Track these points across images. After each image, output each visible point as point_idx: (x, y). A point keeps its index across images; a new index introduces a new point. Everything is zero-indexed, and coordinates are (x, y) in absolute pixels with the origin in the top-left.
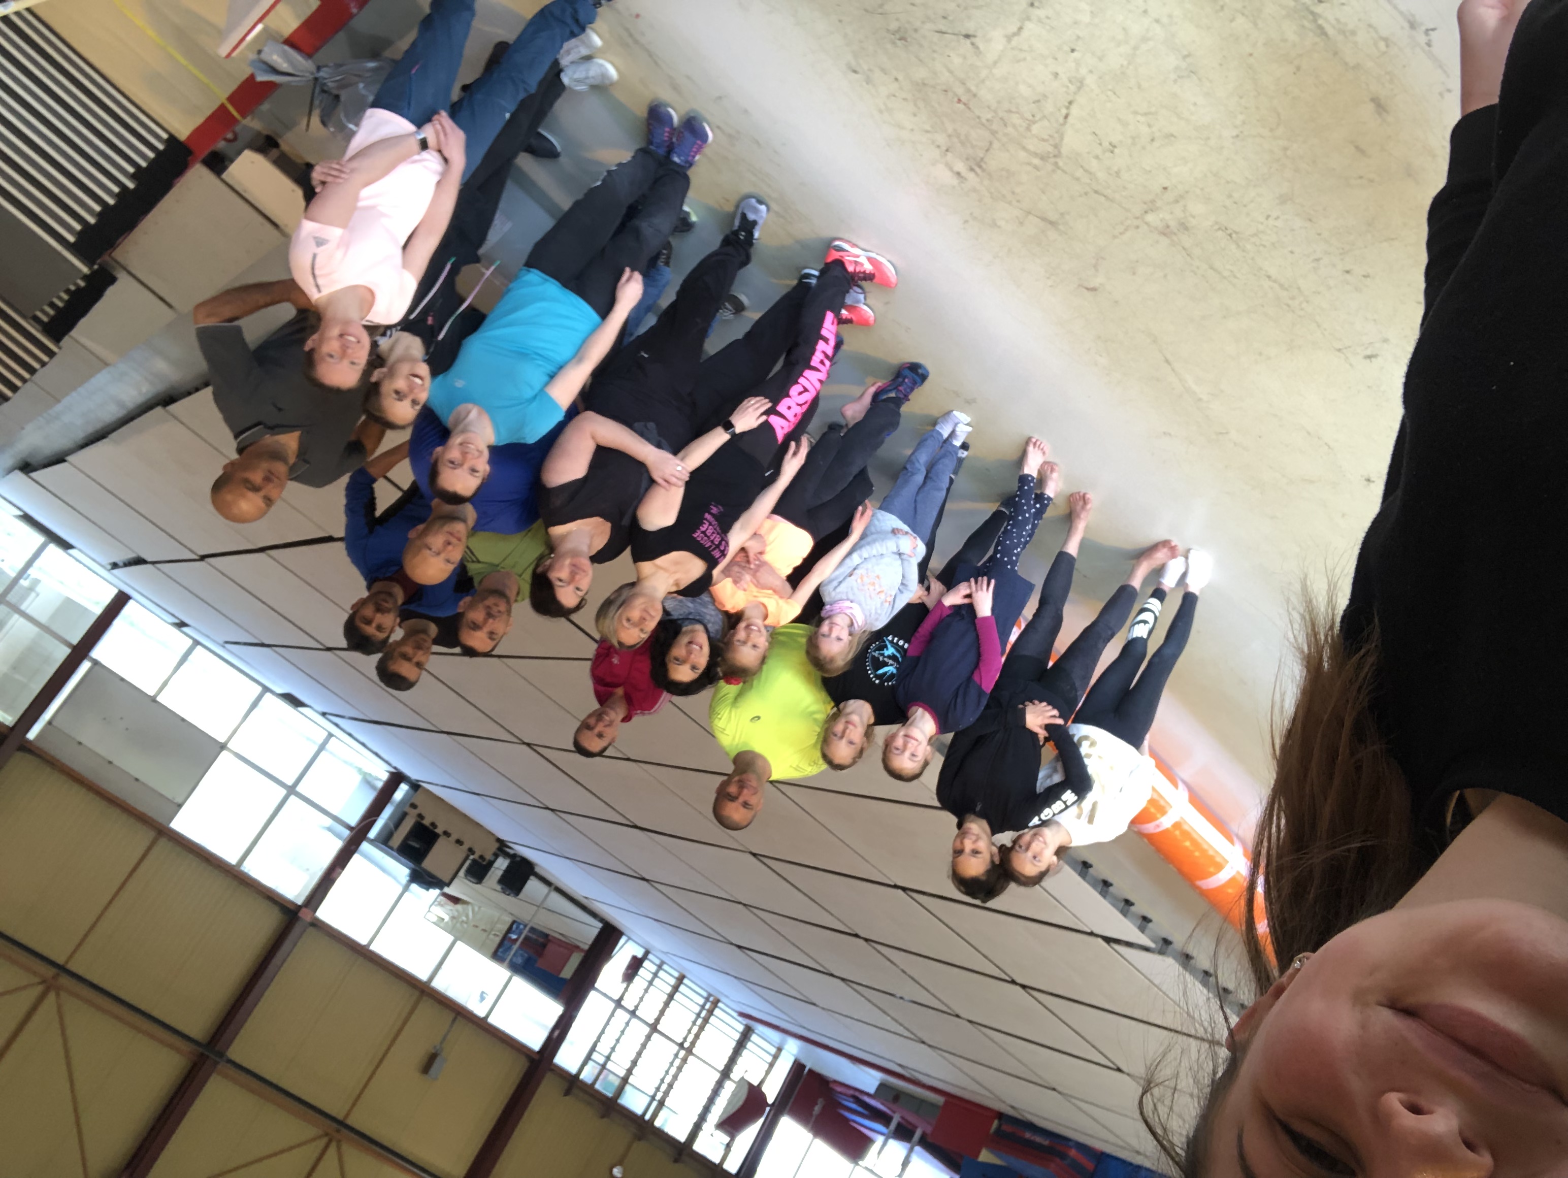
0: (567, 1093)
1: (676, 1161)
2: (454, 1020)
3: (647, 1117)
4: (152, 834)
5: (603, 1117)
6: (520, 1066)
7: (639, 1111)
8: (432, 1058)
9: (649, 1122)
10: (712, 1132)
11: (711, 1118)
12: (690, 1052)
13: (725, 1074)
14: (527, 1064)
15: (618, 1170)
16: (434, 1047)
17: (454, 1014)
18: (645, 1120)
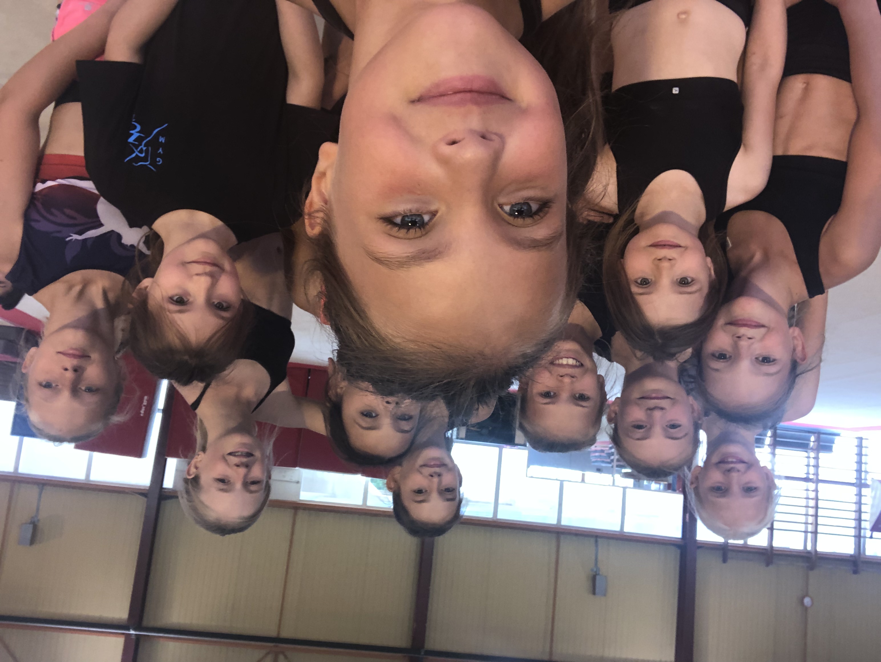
0: (725, 561)
1: (855, 572)
2: (596, 541)
3: (809, 548)
4: (289, 513)
5: (768, 565)
6: (674, 555)
7: (800, 547)
8: (594, 579)
9: (813, 552)
10: (873, 536)
11: (867, 525)
12: (818, 481)
13: (860, 484)
14: (679, 551)
15: (807, 601)
16: (592, 570)
17: (593, 540)
18: (809, 552)
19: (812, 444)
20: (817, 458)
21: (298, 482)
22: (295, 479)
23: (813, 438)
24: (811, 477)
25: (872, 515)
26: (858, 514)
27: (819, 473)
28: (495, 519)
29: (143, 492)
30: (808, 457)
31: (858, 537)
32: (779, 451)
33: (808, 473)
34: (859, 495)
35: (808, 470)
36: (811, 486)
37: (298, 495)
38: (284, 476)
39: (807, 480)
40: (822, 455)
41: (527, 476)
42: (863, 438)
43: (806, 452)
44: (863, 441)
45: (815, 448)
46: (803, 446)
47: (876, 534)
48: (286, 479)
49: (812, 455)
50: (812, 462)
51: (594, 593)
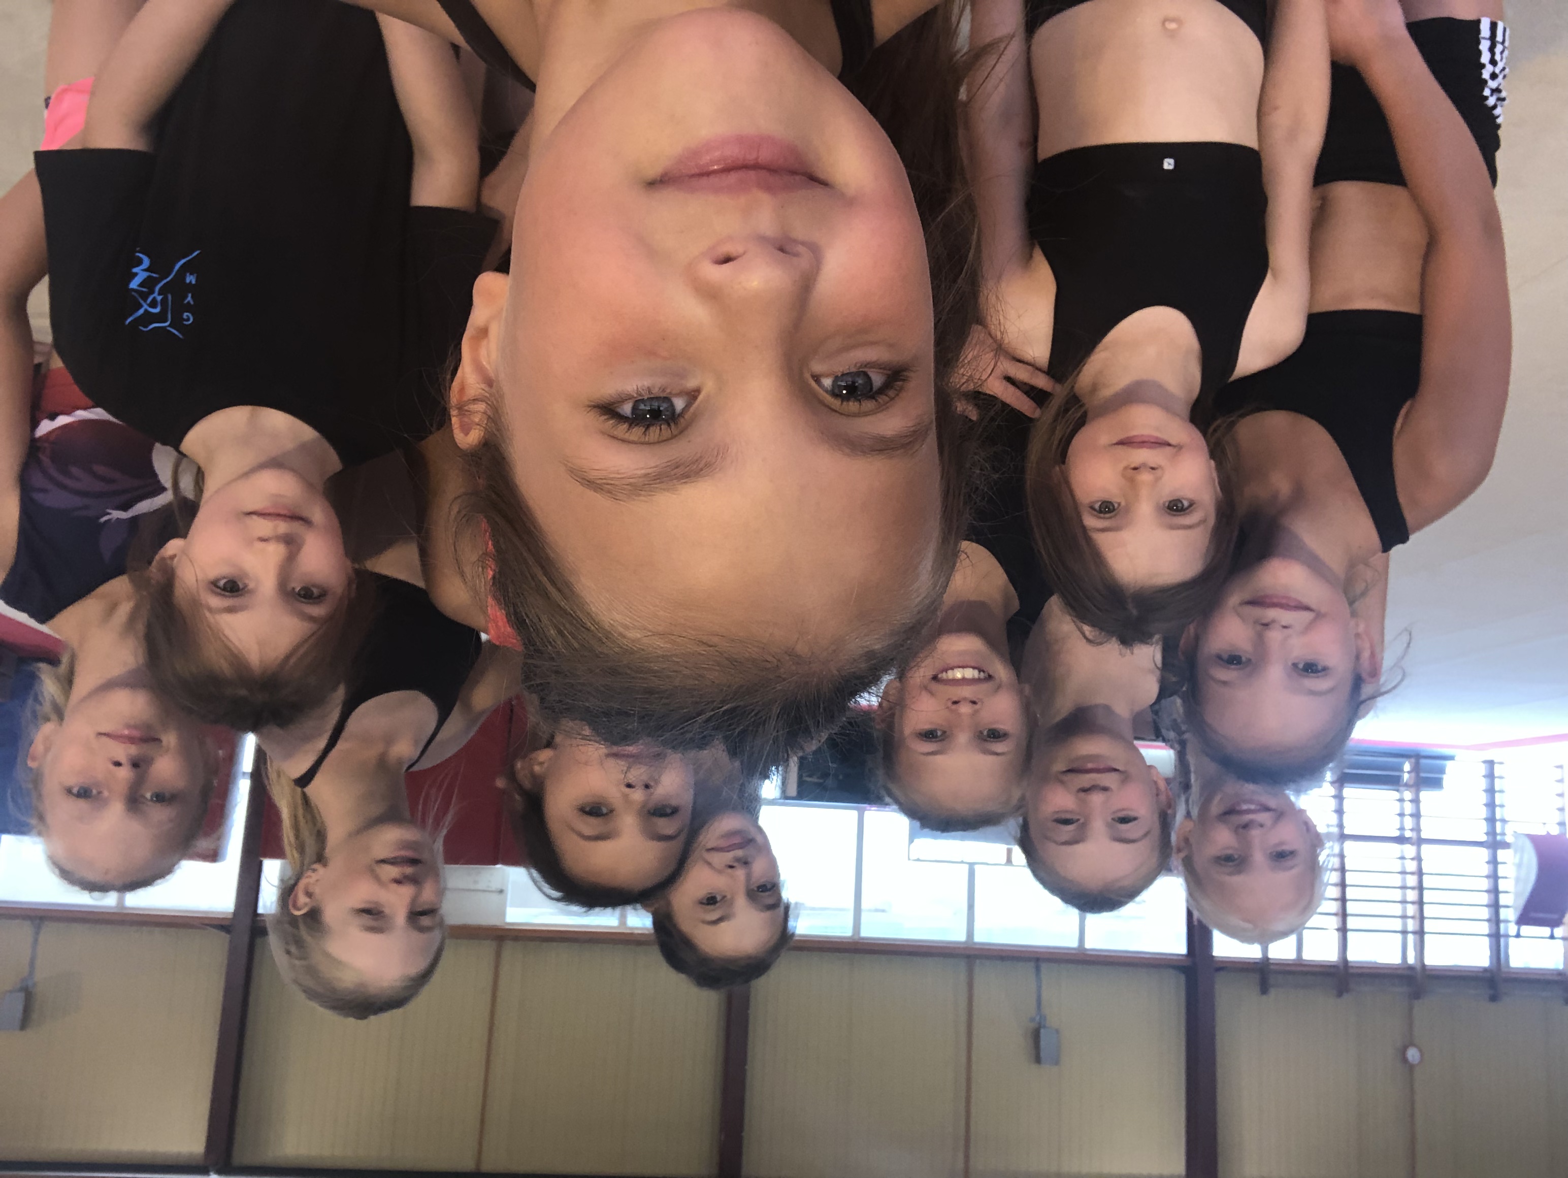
0: (1264, 989)
1: (1494, 998)
2: (1038, 969)
4: (487, 949)
5: (1340, 994)
6: (1175, 986)
7: (1393, 960)
8: (1036, 1036)
9: (1418, 967)
10: (1522, 934)
11: (1509, 914)
12: (1420, 842)
13: (1494, 844)
14: (1183, 978)
15: (1413, 1054)
16: (1032, 1020)
17: (1032, 964)
18: (1411, 968)
19: (1406, 777)
20: (1416, 801)
21: (501, 891)
22: (495, 885)
23: (1407, 767)
24: (1408, 834)
25: (1517, 895)
26: (1492, 896)
27: (1422, 827)
28: (856, 937)
29: (223, 923)
30: (1401, 800)
31: (1496, 937)
32: (1349, 792)
33: (1402, 829)
34: (1494, 862)
35: (1402, 823)
36: (1409, 850)
37: (503, 914)
38: (476, 882)
39: (1400, 840)
40: (1426, 795)
41: (909, 859)
42: (1495, 761)
43: (1398, 791)
44: (1496, 766)
45: (1411, 782)
46: (1391, 781)
47: (1526, 930)
48: (481, 886)
49: (1408, 795)
50: (1409, 808)
51: (1038, 1060)
